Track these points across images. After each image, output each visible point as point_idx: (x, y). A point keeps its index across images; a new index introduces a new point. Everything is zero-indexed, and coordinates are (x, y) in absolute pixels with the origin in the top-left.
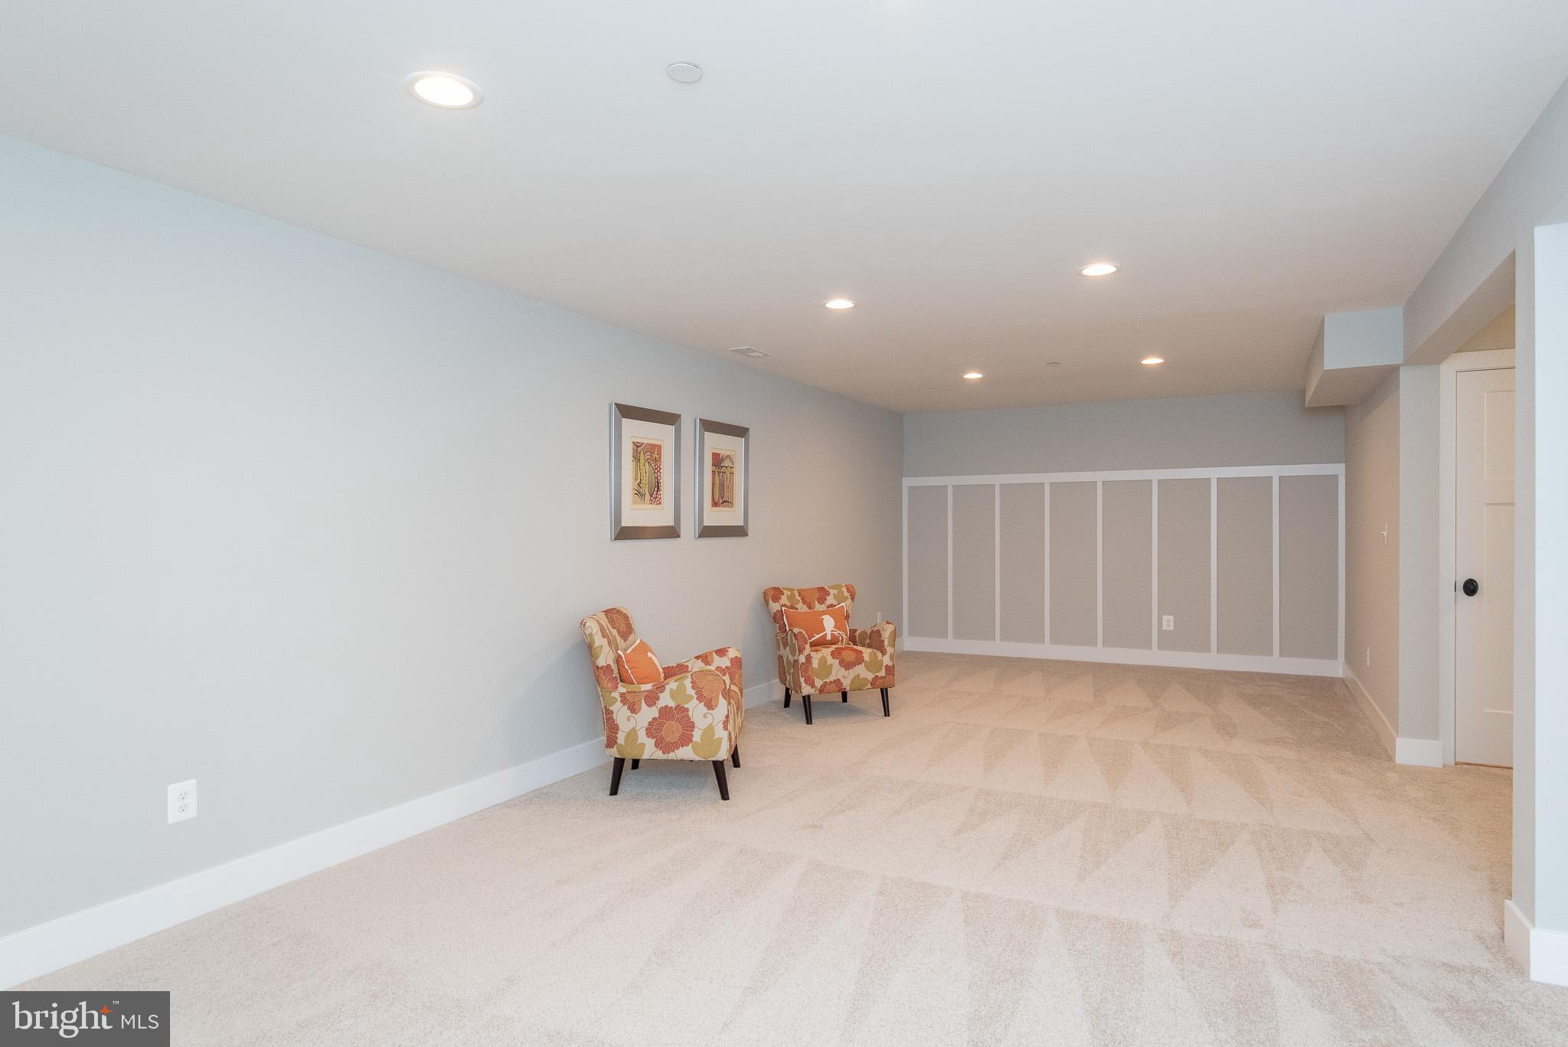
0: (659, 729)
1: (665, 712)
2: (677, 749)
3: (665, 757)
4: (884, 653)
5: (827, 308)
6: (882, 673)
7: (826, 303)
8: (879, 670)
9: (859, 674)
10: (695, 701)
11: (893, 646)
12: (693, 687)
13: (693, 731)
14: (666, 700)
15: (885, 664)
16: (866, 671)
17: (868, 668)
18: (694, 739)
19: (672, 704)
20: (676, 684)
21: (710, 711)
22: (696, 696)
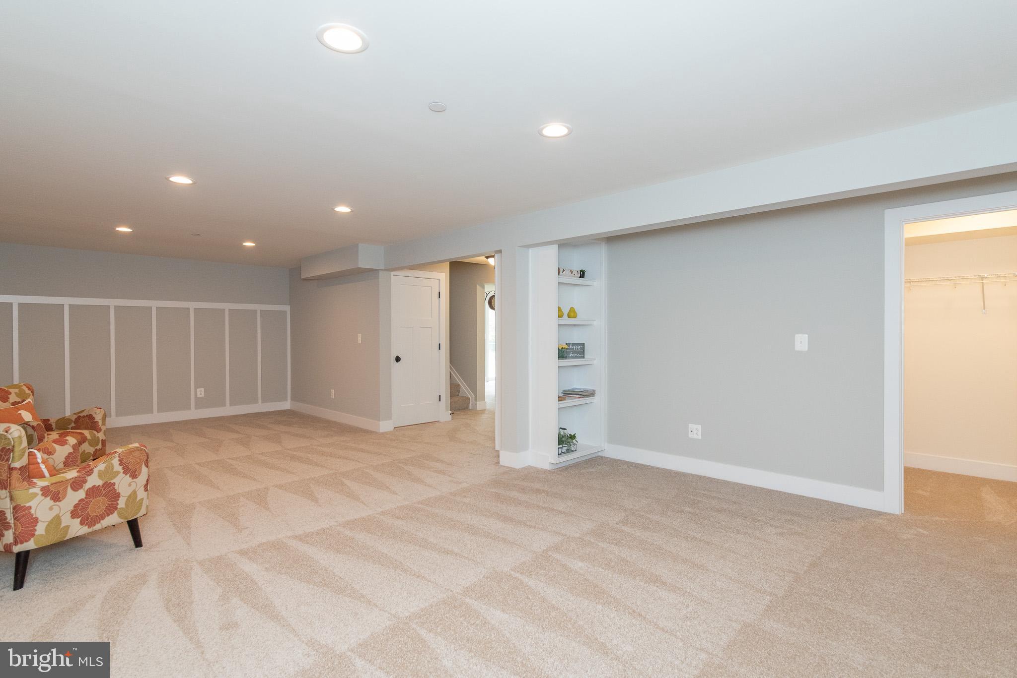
0: (85, 508)
1: (93, 492)
2: (103, 520)
3: (90, 530)
4: (99, 430)
5: (170, 181)
6: (100, 446)
7: (169, 178)
8: (97, 444)
9: (84, 451)
10: (121, 475)
11: (104, 424)
12: (120, 464)
13: (118, 500)
14: (94, 480)
15: (101, 439)
16: (89, 446)
17: (91, 445)
18: (119, 507)
19: (99, 483)
20: (105, 465)
21: (135, 480)
22: (122, 471)
